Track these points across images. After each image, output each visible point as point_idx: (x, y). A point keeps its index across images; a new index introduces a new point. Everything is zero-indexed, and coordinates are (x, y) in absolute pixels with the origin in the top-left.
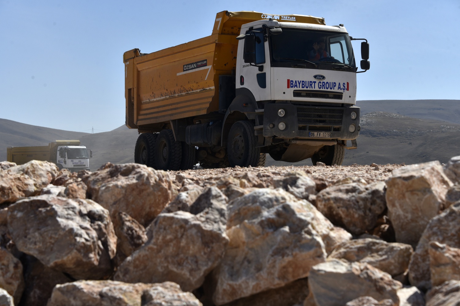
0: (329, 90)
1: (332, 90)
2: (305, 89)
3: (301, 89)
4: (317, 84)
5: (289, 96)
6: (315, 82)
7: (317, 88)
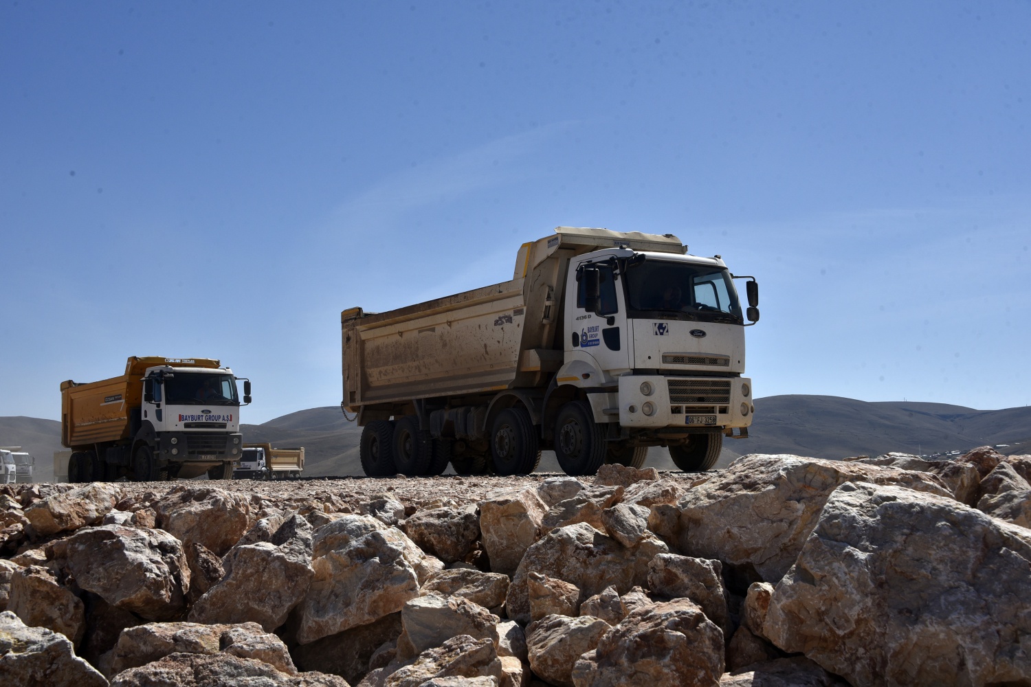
0: (215, 421)
1: (218, 422)
2: (194, 421)
3: (191, 421)
4: (204, 418)
5: (181, 427)
6: (202, 416)
7: (204, 421)
